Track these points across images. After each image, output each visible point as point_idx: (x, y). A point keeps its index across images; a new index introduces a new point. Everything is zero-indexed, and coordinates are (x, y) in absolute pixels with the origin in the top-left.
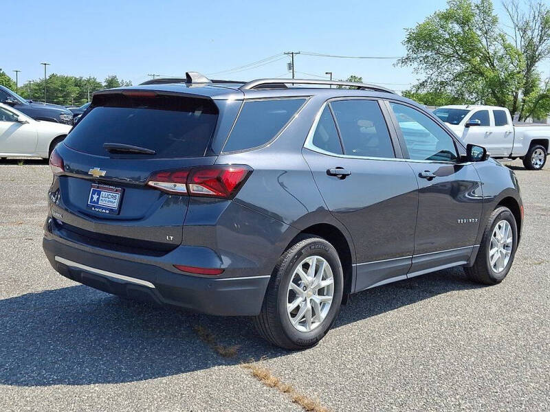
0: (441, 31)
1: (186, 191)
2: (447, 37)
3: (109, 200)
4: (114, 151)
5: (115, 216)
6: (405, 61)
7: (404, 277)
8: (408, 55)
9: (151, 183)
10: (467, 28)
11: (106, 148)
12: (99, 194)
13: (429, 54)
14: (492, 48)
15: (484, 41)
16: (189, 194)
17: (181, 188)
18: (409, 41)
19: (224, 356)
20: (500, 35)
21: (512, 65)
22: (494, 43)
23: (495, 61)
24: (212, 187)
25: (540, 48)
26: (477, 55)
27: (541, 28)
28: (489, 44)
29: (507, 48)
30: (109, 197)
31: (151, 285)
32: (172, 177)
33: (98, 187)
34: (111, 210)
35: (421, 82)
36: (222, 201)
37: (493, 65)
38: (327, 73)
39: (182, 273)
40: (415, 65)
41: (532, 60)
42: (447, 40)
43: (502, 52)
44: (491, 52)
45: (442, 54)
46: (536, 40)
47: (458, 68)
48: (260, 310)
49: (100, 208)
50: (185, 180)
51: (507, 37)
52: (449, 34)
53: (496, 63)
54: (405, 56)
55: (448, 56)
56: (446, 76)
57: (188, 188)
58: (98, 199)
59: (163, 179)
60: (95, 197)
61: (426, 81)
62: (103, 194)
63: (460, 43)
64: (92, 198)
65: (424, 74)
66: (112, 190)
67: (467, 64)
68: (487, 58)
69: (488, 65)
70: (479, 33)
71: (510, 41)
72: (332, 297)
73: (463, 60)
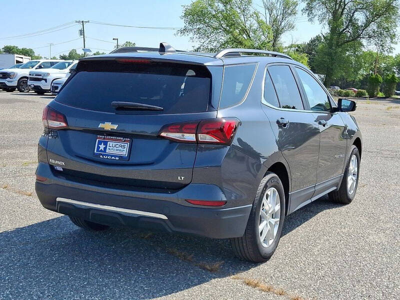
0: (209, 9)
1: (195, 140)
2: (214, 13)
3: (117, 149)
4: (120, 108)
5: (126, 162)
6: (184, 31)
7: (309, 202)
8: (185, 26)
9: (163, 134)
10: (229, 7)
11: (114, 105)
12: (106, 144)
13: (201, 26)
14: (249, 22)
15: (242, 18)
16: (197, 142)
17: (191, 137)
18: (186, 15)
19: (211, 271)
20: (255, 13)
21: (263, 36)
22: (249, 19)
23: (251, 33)
24: (217, 137)
25: (283, 24)
26: (237, 28)
27: (283, 8)
28: (246, 20)
29: (260, 23)
30: (117, 146)
31: (164, 217)
32: (183, 129)
33: (104, 138)
34: (121, 157)
35: (195, 48)
36: (223, 147)
37: (249, 36)
38: (114, 39)
39: (194, 206)
40: (191, 35)
41: (277, 33)
42: (214, 15)
43: (255, 26)
44: (248, 25)
45: (211, 26)
46: (280, 17)
47: (223, 38)
48: (244, 233)
49: (108, 155)
50: (195, 131)
51: (260, 14)
52: (215, 11)
53: (251, 34)
54: (183, 27)
55: (216, 29)
56: (214, 44)
57: (197, 137)
58: (105, 149)
59: (175, 130)
60: (102, 147)
61: (199, 48)
62: (110, 144)
63: (225, 18)
64: (99, 147)
65: (198, 42)
66: (120, 140)
67: (229, 36)
68: (244, 31)
69: (245, 36)
70: (239, 11)
71: (262, 18)
72: (279, 219)
73: (228, 32)
